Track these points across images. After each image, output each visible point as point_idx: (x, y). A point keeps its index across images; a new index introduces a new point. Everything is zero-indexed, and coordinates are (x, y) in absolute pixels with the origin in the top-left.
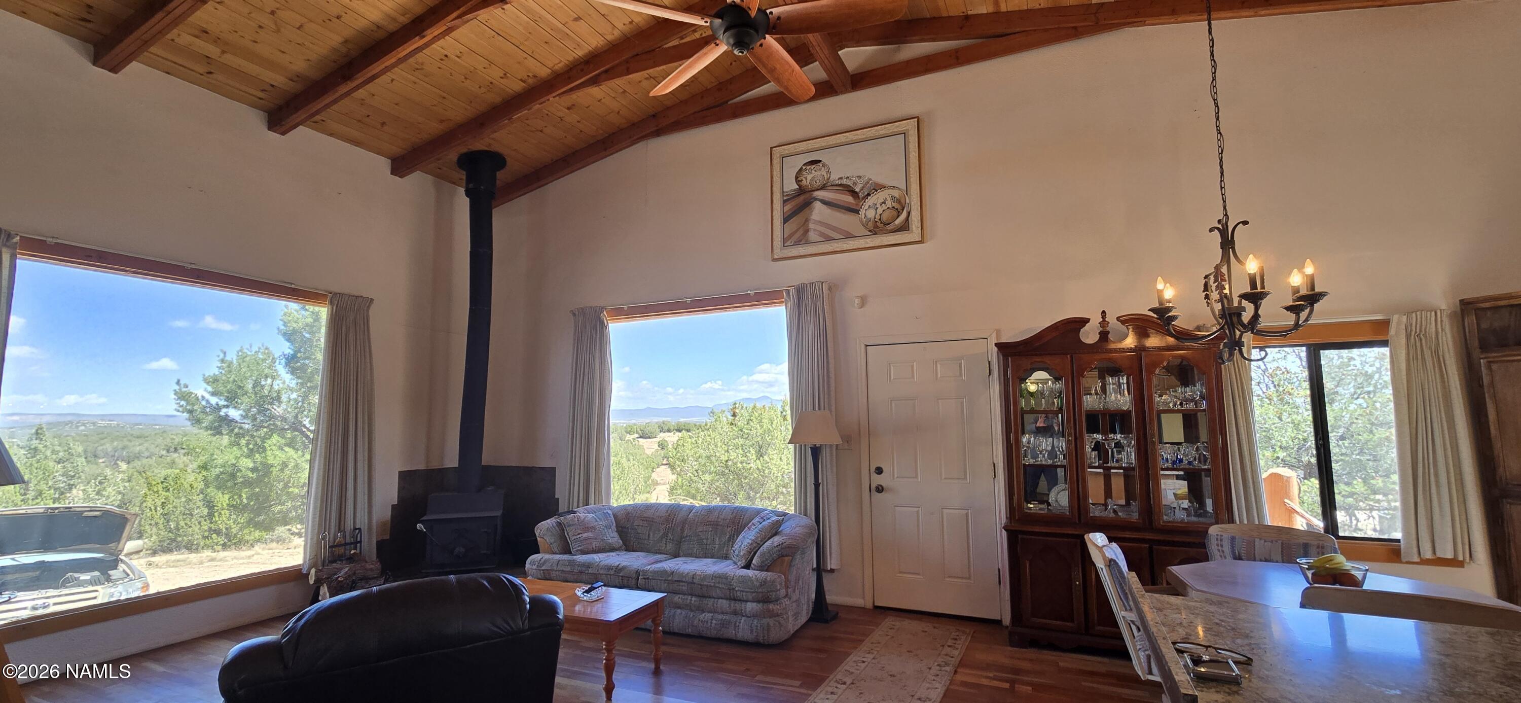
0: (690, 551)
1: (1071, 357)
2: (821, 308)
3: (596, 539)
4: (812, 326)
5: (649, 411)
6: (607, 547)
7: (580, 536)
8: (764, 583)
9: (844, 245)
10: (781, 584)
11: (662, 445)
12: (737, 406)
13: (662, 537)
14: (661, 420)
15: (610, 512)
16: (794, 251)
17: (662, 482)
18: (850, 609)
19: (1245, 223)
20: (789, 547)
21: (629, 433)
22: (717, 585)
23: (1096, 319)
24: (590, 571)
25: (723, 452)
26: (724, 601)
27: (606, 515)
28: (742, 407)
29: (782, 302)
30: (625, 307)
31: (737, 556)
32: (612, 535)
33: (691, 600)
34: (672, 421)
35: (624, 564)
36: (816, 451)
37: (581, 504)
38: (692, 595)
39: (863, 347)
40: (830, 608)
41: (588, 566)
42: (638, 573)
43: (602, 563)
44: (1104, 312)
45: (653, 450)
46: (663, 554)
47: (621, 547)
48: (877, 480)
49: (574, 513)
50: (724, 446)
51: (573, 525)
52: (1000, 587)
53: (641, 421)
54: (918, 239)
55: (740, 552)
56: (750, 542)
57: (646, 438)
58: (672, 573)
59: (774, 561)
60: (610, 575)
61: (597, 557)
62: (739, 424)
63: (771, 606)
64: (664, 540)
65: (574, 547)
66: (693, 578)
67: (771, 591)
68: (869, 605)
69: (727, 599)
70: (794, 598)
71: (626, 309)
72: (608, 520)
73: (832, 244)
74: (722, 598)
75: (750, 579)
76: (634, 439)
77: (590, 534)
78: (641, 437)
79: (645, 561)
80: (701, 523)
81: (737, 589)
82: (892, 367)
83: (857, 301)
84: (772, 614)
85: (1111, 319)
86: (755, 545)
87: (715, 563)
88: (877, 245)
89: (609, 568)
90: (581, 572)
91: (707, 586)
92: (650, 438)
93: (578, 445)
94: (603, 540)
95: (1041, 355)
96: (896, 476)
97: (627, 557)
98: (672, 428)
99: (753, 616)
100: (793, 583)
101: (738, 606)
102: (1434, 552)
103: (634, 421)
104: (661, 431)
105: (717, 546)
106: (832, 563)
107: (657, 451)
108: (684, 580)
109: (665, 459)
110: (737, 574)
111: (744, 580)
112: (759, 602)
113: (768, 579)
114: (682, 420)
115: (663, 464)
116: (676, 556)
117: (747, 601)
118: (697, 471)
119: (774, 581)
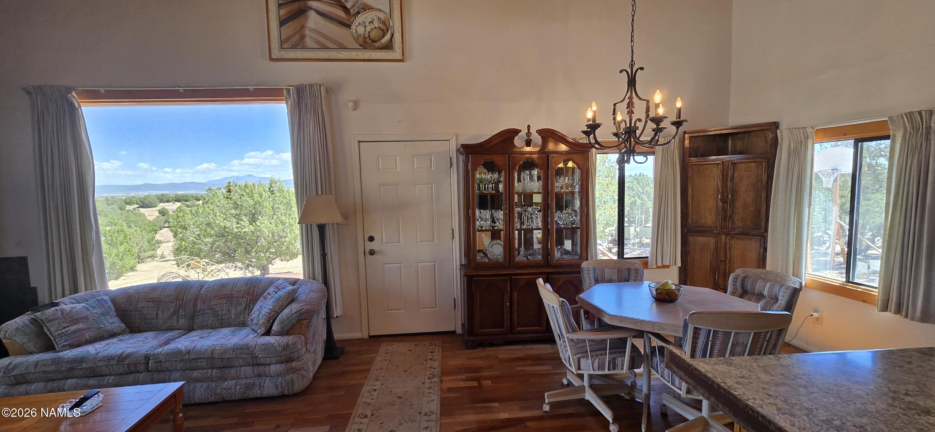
0: (205, 324)
1: (509, 156)
2: (320, 108)
3: (89, 329)
4: (312, 122)
5: (146, 186)
6: (105, 334)
7: (67, 329)
8: (286, 347)
9: (338, 55)
10: (301, 345)
11: (163, 213)
12: (231, 184)
13: (172, 315)
14: (160, 193)
15: (106, 298)
16: (292, 54)
17: (165, 240)
18: (352, 342)
19: (642, 69)
20: (307, 312)
21: (130, 204)
22: (239, 356)
23: (524, 131)
24: (84, 365)
25: (222, 220)
26: (247, 368)
27: (101, 302)
28: (236, 185)
29: (283, 100)
30: (102, 90)
31: (256, 324)
32: (111, 321)
33: (212, 373)
34: (171, 193)
35: (129, 350)
36: (322, 228)
37: (67, 292)
38: (213, 368)
39: (357, 143)
40: (338, 346)
41: (80, 360)
42: (147, 358)
43: (101, 354)
44: (529, 126)
45: (155, 217)
46: (175, 329)
47: (124, 331)
48: (370, 246)
49: (57, 305)
50: (222, 215)
51: (55, 320)
52: (455, 310)
53: (142, 194)
54: (400, 57)
55: (258, 321)
56: (268, 311)
57: (146, 207)
58: (189, 352)
59: (293, 326)
60: (112, 365)
61: (91, 349)
62: (234, 198)
63: (294, 364)
64: (176, 316)
65: (59, 343)
66: (212, 353)
67: (294, 352)
68: (366, 336)
69: (249, 365)
70: (312, 350)
71: (102, 92)
72: (103, 306)
73: (327, 53)
74: (245, 366)
75: (272, 345)
76: (134, 209)
77: (81, 326)
78: (141, 207)
79: (155, 343)
80: (215, 297)
81: (260, 356)
82: (380, 160)
83: (351, 104)
84: (294, 370)
85: (533, 131)
86: (273, 313)
87: (233, 334)
88: (366, 58)
89: (109, 358)
90: (71, 369)
91: (228, 359)
92: (150, 207)
93: (55, 233)
94: (99, 329)
95: (489, 154)
96: (384, 242)
97: (131, 341)
98: (170, 199)
99: (277, 375)
100: (311, 340)
101: (261, 369)
102: (662, 263)
103: (133, 194)
104: (160, 202)
105: (233, 316)
106: (337, 311)
107: (158, 217)
108: (202, 356)
109: (167, 223)
110: (258, 343)
111: (266, 348)
112: (282, 362)
113: (290, 343)
114: (180, 193)
115: (165, 227)
116: (190, 329)
117: (269, 364)
118: (198, 235)
119: (295, 344)
